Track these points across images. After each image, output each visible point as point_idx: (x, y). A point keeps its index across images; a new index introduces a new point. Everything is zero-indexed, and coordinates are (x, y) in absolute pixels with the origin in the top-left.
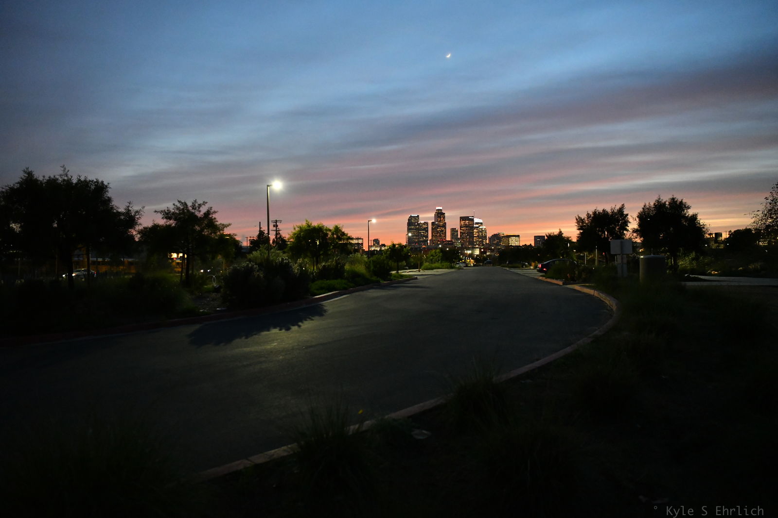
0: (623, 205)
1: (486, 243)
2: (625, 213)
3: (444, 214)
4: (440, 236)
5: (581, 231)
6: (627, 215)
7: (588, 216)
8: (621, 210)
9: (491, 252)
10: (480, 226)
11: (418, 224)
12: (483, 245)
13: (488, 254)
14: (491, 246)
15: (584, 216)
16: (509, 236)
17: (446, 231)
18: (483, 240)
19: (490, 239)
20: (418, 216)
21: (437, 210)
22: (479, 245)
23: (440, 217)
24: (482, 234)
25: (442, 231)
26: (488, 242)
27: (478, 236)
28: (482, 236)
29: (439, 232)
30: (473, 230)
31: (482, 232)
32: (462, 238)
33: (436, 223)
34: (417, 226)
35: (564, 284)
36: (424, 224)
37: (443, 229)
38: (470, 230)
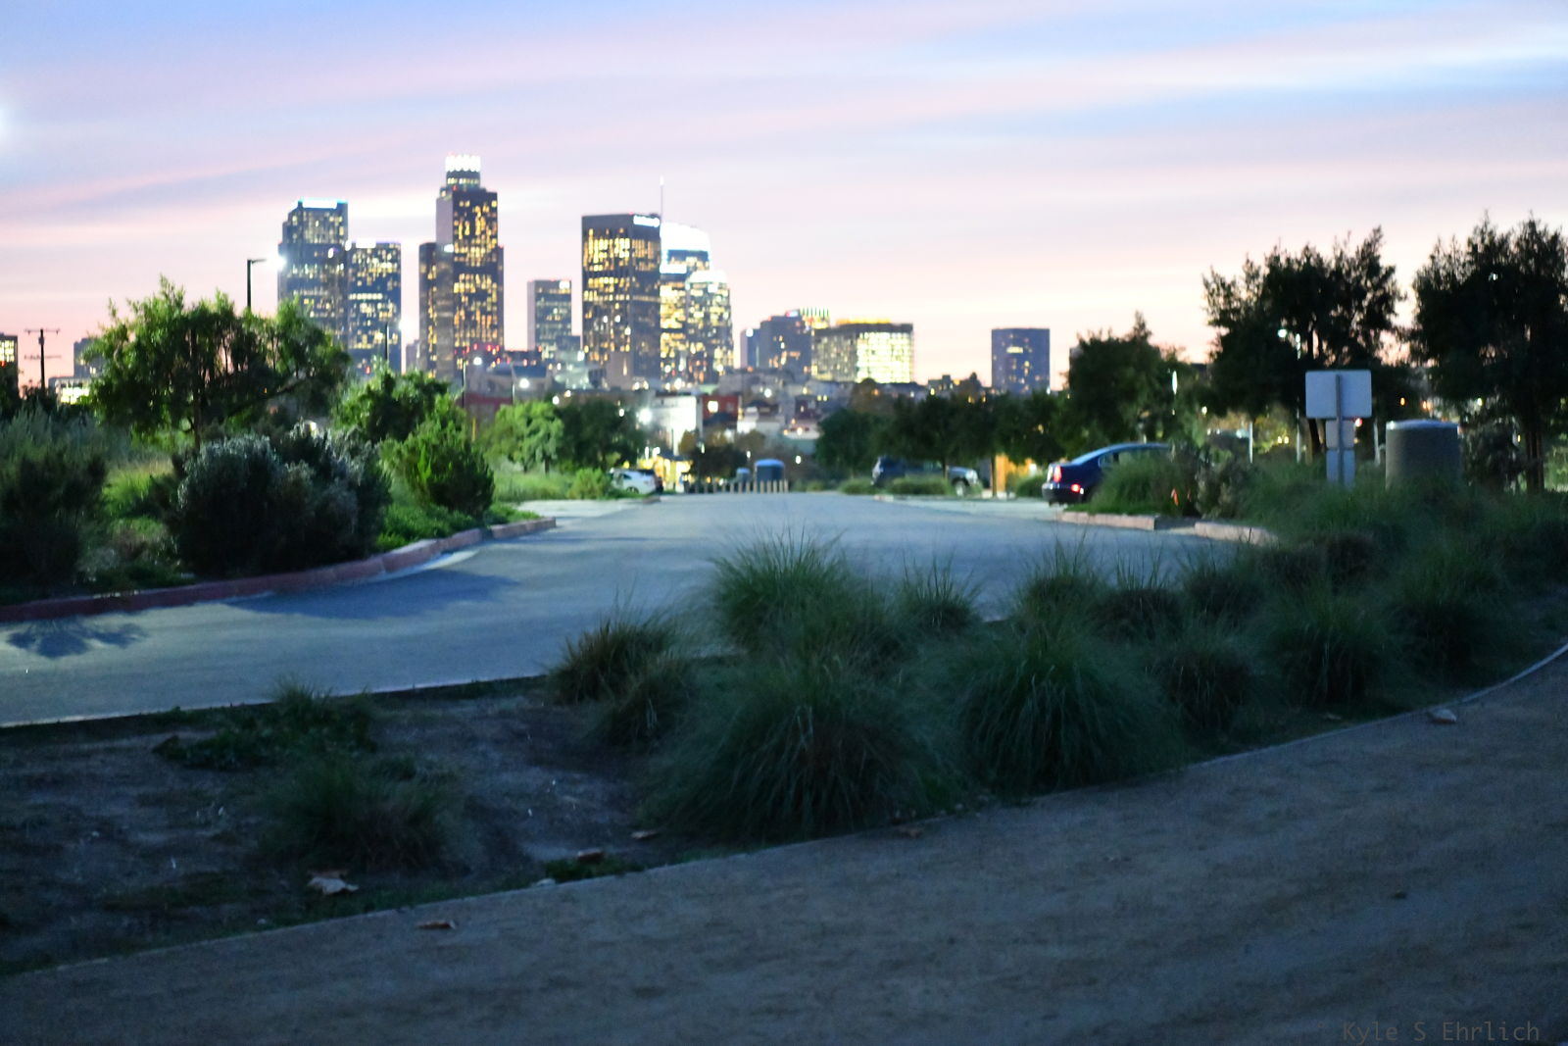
0: (1377, 235)
1: (729, 370)
2: (1384, 263)
3: (494, 196)
4: (469, 323)
6: (1390, 270)
9: (763, 417)
10: (695, 268)
11: (344, 256)
12: (712, 377)
13: (746, 425)
14: (756, 381)
16: (853, 331)
17: (500, 295)
18: (715, 346)
19: (750, 344)
20: (341, 209)
21: (450, 175)
22: (690, 378)
23: (472, 218)
24: (707, 316)
25: (481, 295)
26: (737, 364)
27: (685, 327)
28: (707, 328)
29: (460, 304)
30: (656, 293)
31: (704, 302)
32: (594, 337)
33: (449, 249)
34: (333, 262)
35: (1157, 525)
36: (375, 253)
37: (487, 283)
38: (641, 292)
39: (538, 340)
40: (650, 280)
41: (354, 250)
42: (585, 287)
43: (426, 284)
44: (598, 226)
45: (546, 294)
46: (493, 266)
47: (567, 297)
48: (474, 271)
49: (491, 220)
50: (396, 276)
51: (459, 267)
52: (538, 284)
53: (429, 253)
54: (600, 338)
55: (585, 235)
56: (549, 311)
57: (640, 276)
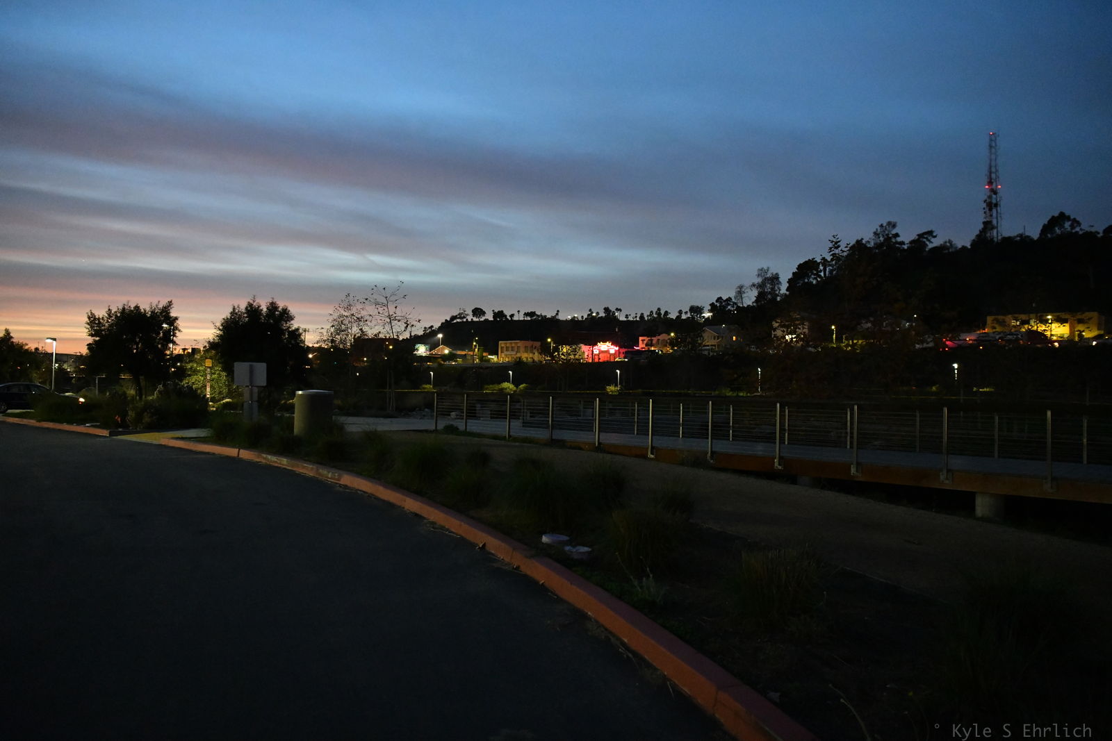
0: (170, 303)
2: (173, 314)
5: (98, 339)
6: (176, 319)
7: (110, 315)
8: (166, 310)
15: (101, 313)
35: (111, 434)
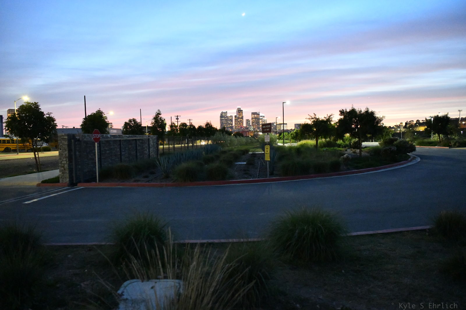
3: (242, 110)
4: (240, 124)
10: (263, 118)
20: (227, 112)
21: (238, 108)
23: (240, 113)
24: (264, 123)
29: (239, 122)
30: (259, 120)
31: (264, 121)
32: (253, 125)
33: (238, 116)
34: (226, 118)
36: (230, 117)
37: (242, 120)
38: (258, 120)
39: (247, 125)
40: (259, 119)
41: (228, 116)
42: (252, 120)
43: (235, 120)
44: (253, 114)
45: (248, 121)
46: (242, 118)
47: (250, 121)
48: (240, 118)
49: (242, 113)
50: (232, 119)
51: (239, 118)
52: (247, 120)
53: (235, 116)
54: (254, 125)
55: (252, 114)
56: (248, 122)
57: (258, 118)
